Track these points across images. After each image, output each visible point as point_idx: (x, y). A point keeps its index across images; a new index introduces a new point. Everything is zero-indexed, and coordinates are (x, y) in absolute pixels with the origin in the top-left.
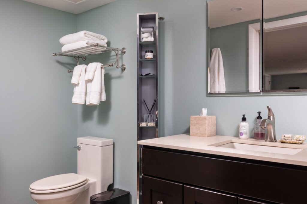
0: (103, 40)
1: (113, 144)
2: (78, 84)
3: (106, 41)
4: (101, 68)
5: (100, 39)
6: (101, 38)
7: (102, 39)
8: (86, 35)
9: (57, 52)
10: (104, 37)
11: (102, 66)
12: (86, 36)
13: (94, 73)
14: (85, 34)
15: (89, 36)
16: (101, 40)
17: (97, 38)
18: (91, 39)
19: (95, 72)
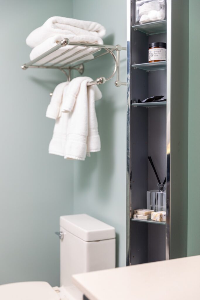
0: (97, 32)
1: (114, 236)
2: (58, 118)
3: (103, 33)
4: (88, 87)
5: (89, 31)
6: (90, 28)
7: (95, 29)
8: (56, 24)
9: (27, 62)
10: (98, 26)
11: (89, 84)
12: (58, 28)
13: (76, 98)
14: (53, 23)
15: (64, 26)
16: (91, 32)
17: (83, 29)
18: (67, 31)
19: (77, 95)
